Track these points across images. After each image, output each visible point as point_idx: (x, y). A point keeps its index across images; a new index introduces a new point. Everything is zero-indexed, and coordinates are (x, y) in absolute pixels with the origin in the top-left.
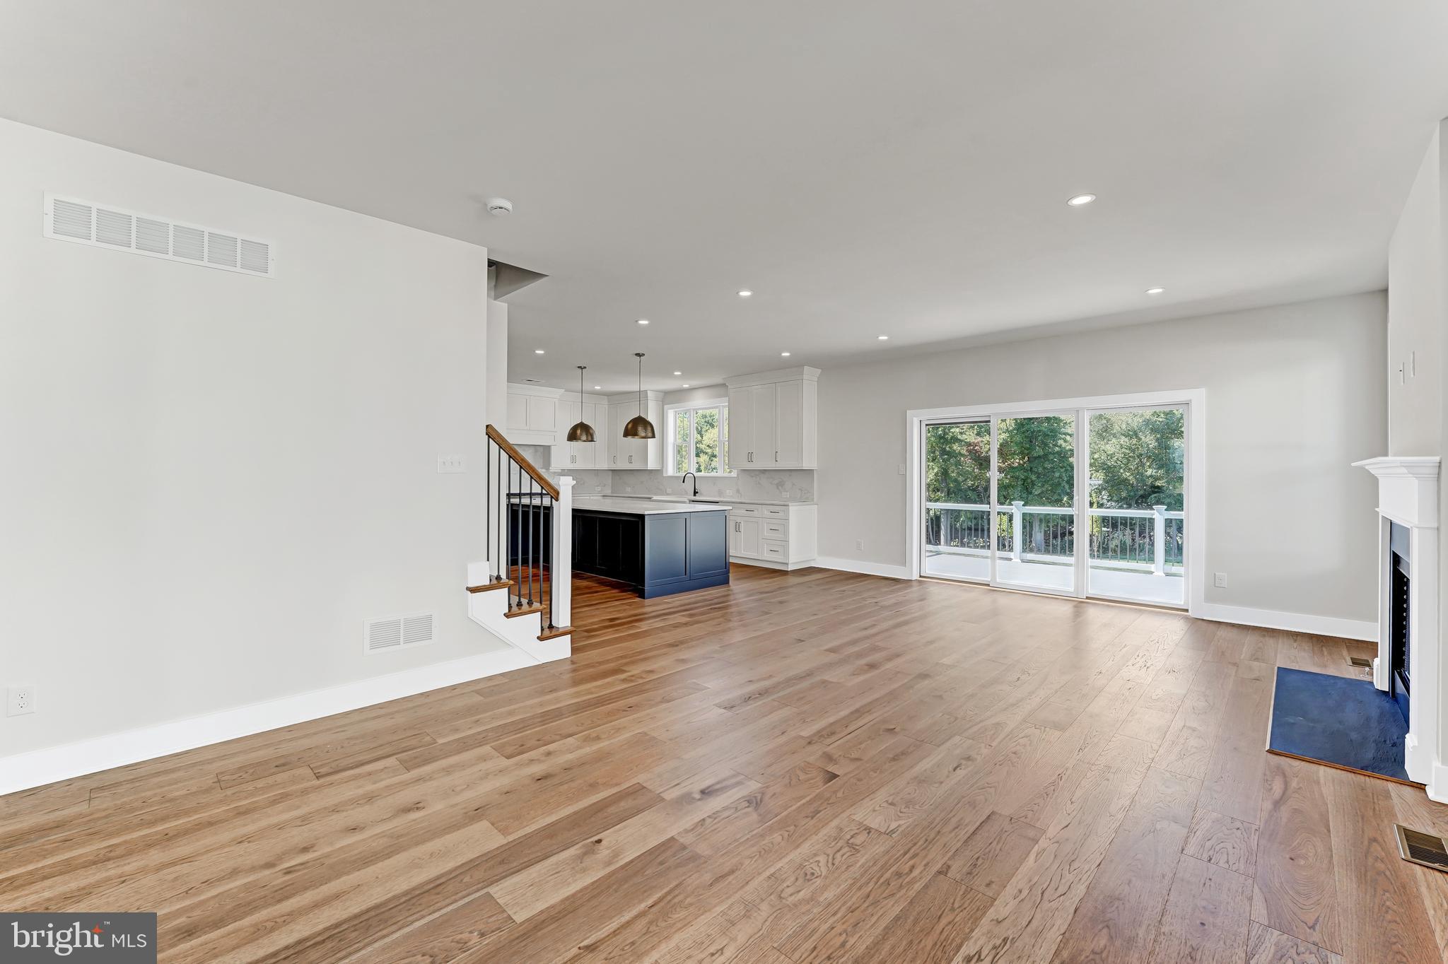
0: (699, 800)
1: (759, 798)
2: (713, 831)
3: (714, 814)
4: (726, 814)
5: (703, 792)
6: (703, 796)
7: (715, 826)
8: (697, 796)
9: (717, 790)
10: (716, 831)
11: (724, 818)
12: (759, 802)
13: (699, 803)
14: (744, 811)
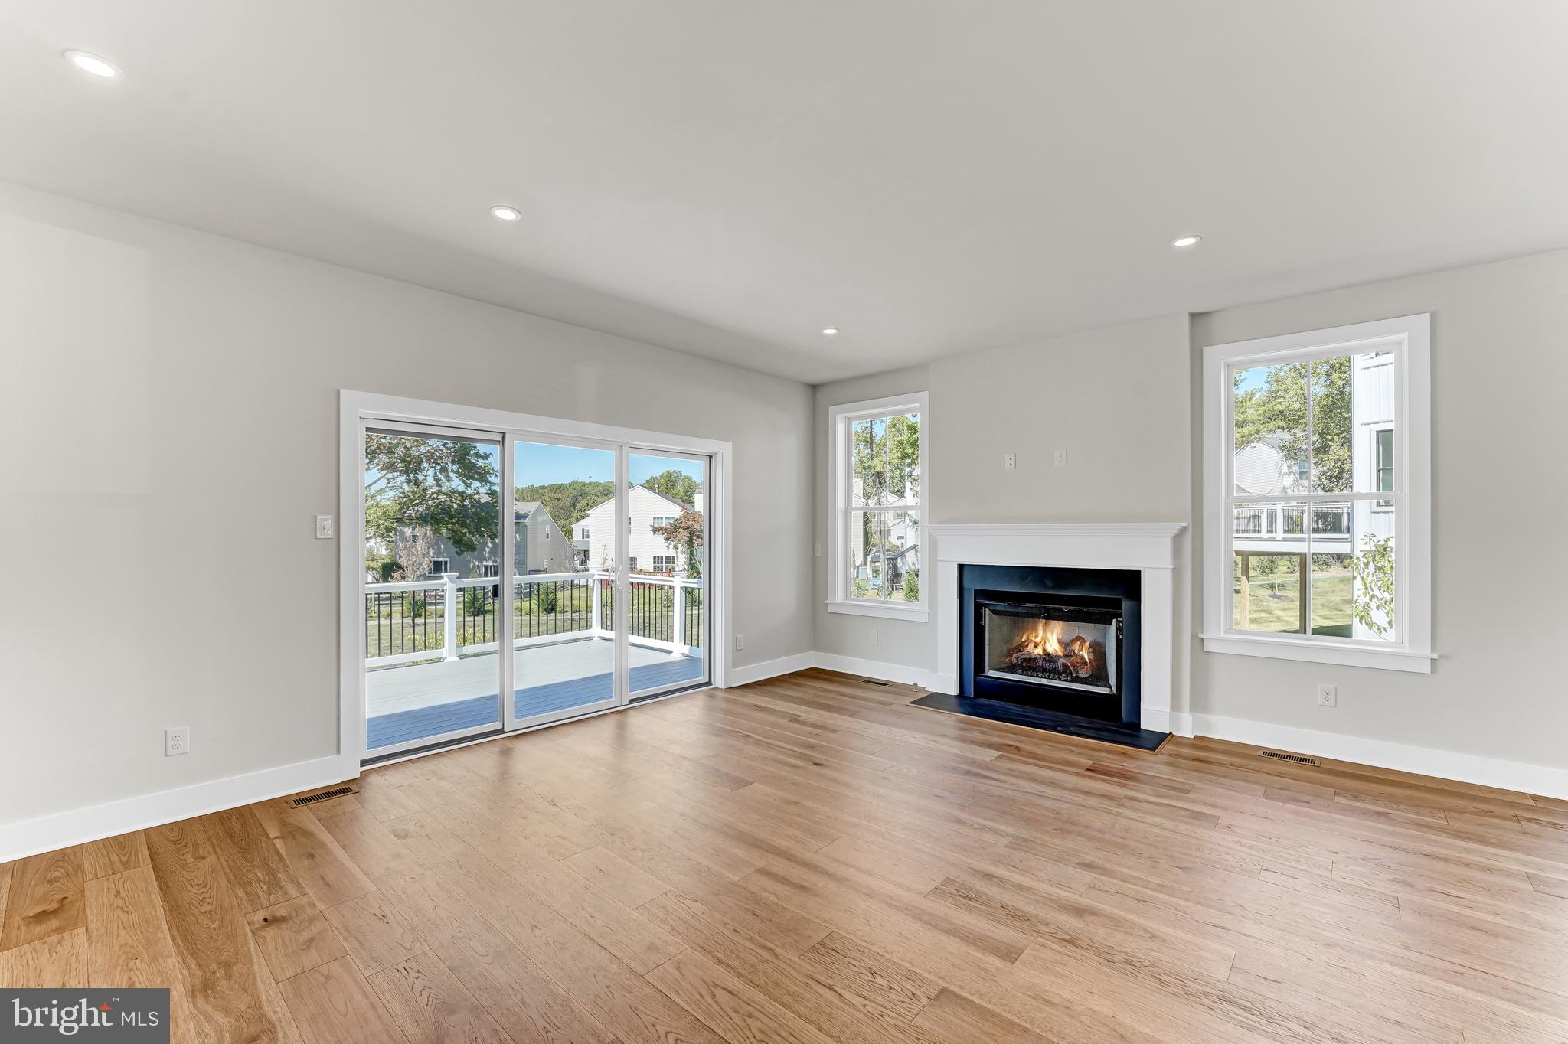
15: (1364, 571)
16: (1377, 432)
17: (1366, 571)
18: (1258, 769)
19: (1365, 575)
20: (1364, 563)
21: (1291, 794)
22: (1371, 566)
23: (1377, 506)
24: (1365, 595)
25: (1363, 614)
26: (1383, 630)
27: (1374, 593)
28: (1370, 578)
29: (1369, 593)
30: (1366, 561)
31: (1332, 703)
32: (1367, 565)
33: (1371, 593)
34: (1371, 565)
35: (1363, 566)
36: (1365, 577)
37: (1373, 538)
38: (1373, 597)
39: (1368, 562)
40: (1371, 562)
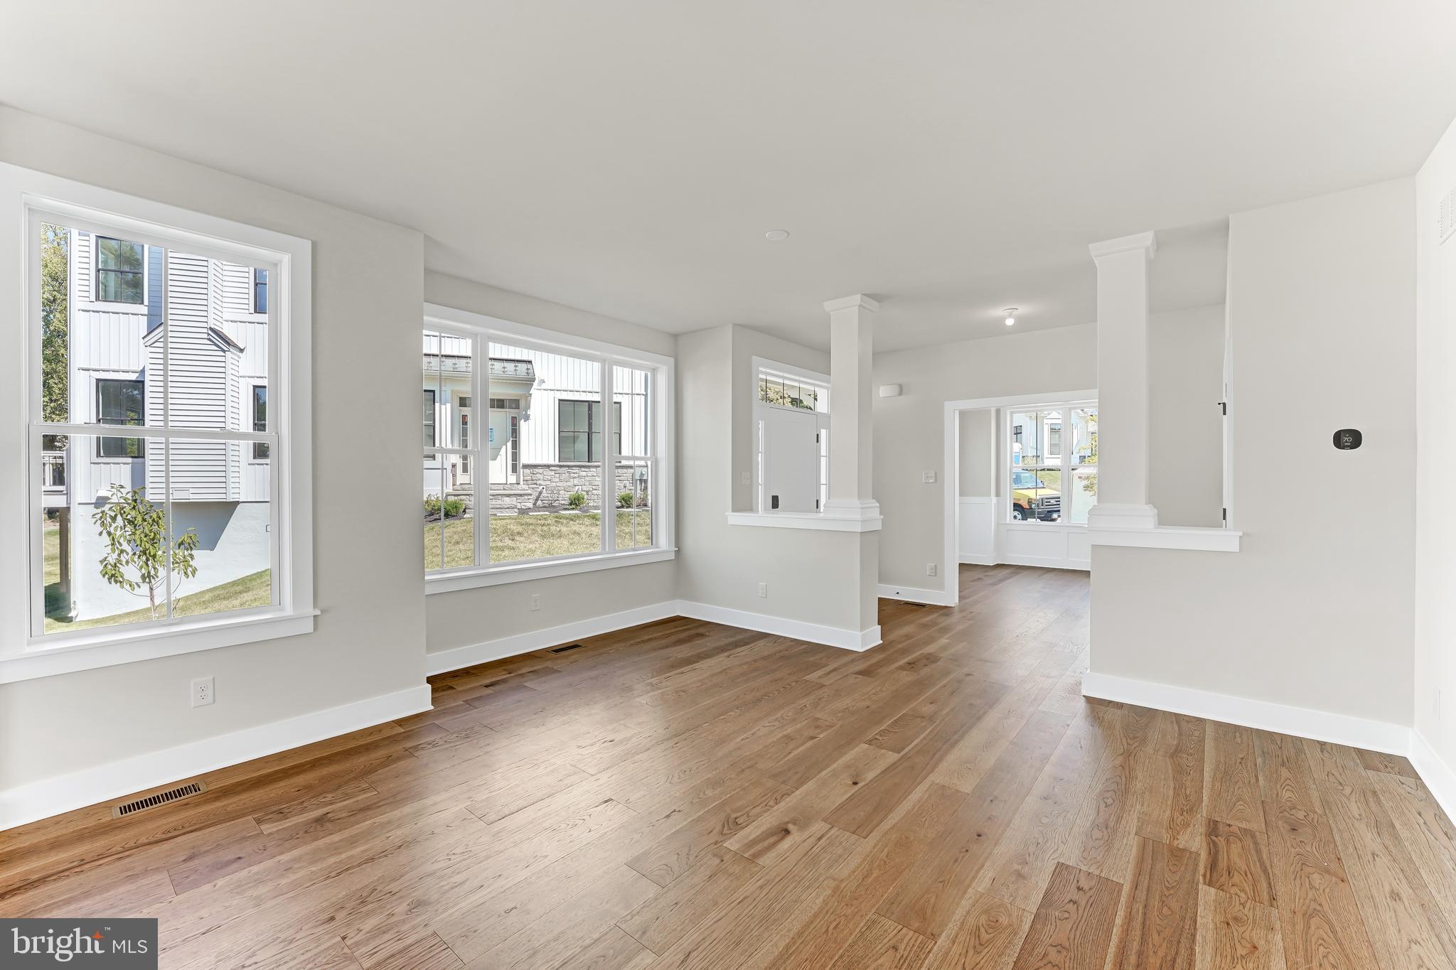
0: (788, 823)
1: (726, 829)
2: (765, 795)
3: (769, 810)
4: (758, 810)
5: (787, 832)
6: (785, 827)
7: (764, 798)
8: (791, 827)
9: (773, 834)
10: (762, 795)
11: (758, 805)
12: (726, 824)
13: (787, 820)
14: (740, 814)
15: (111, 526)
16: (97, 379)
17: (114, 525)
18: (132, 844)
19: (112, 530)
20: (111, 516)
21: (209, 859)
22: (119, 520)
23: (97, 457)
24: (113, 551)
25: (113, 572)
26: (136, 586)
27: (123, 548)
28: (119, 533)
29: (118, 548)
30: (113, 514)
31: (210, 699)
32: (114, 519)
33: (120, 548)
34: (119, 517)
35: (109, 520)
36: (112, 531)
37: (121, 490)
38: (122, 551)
39: (116, 515)
40: (119, 516)
